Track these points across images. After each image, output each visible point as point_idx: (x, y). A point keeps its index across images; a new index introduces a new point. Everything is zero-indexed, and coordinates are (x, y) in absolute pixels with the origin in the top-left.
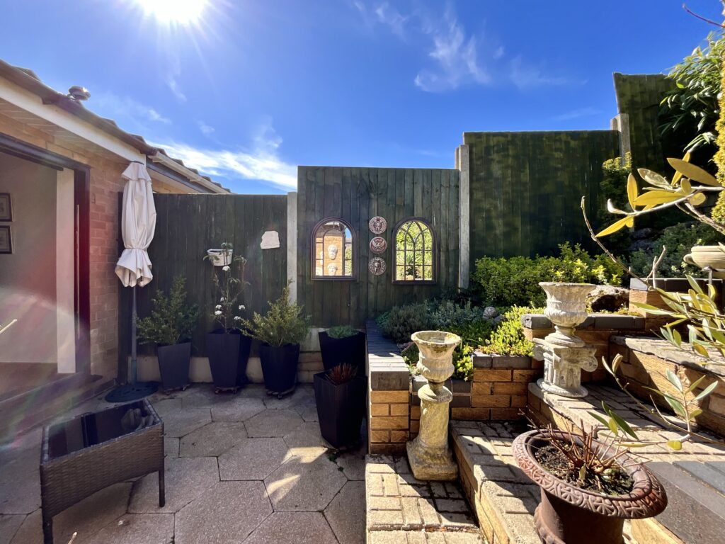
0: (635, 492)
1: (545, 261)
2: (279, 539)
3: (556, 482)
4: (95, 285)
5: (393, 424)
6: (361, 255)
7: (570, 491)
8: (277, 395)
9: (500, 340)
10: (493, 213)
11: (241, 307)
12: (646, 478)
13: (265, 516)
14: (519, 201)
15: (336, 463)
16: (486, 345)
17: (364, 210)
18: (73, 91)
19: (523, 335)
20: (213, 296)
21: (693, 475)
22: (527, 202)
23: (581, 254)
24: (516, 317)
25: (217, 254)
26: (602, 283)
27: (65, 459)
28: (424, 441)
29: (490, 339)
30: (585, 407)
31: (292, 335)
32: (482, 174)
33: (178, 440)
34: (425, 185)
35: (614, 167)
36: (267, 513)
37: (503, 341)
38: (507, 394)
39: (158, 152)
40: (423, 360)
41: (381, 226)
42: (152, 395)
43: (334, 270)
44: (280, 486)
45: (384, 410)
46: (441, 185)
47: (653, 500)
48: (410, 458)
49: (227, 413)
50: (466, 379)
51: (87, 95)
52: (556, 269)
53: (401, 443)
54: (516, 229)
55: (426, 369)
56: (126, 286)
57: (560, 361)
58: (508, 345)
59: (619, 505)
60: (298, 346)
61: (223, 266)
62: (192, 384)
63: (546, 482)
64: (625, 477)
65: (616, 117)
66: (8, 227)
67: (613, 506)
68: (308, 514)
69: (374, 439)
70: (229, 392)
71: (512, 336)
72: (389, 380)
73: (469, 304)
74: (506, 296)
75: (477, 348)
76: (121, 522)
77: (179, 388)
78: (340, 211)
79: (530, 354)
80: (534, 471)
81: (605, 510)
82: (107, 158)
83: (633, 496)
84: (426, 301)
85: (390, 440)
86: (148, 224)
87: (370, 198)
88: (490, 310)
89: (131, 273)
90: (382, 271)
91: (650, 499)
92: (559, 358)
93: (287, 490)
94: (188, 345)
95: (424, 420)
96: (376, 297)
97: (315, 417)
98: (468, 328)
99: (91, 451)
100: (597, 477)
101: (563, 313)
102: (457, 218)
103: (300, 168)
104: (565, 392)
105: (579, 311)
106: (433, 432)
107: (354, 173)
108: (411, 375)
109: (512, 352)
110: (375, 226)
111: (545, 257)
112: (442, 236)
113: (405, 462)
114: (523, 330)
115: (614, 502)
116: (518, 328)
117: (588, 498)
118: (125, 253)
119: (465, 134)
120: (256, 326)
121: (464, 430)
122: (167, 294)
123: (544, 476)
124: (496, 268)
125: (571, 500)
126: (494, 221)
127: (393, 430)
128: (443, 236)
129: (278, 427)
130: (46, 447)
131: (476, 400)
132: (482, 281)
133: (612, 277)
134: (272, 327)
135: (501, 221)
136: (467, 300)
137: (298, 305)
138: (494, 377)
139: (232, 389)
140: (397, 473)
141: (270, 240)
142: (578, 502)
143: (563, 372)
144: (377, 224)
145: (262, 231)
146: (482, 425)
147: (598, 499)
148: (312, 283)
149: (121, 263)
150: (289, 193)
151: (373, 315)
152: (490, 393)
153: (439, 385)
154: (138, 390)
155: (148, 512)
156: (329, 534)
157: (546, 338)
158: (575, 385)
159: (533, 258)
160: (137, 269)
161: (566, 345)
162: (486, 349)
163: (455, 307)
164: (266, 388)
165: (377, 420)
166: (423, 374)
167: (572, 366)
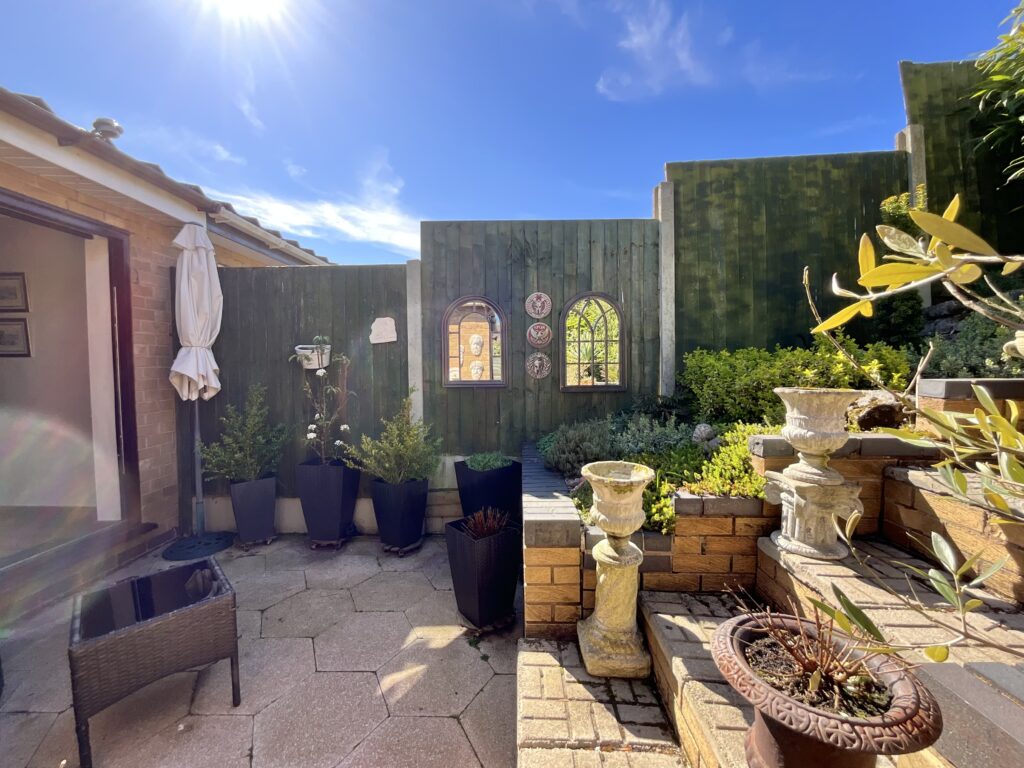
0: (894, 713)
1: (789, 354)
2: (395, 755)
3: (770, 695)
4: (142, 397)
5: (557, 595)
6: (515, 349)
7: (790, 709)
8: (397, 552)
9: (717, 474)
10: (711, 284)
11: (343, 427)
12: (912, 691)
13: (377, 722)
14: (751, 263)
15: (479, 649)
16: (695, 481)
17: (518, 284)
18: (98, 124)
19: (751, 467)
20: (305, 412)
21: (995, 685)
22: (763, 266)
23: (844, 342)
24: (741, 440)
25: (308, 352)
26: (876, 387)
27: (103, 641)
28: (601, 620)
29: (700, 472)
30: (842, 574)
31: (416, 467)
32: (694, 225)
33: (259, 613)
34: (608, 244)
35: (899, 207)
36: (379, 718)
37: (721, 475)
38: (726, 553)
39: (223, 209)
40: (598, 503)
41: (543, 307)
42: (224, 552)
43: (479, 372)
44: (398, 680)
45: (544, 575)
46: (632, 244)
47: (919, 727)
48: (581, 644)
49: (327, 577)
50: (664, 531)
51: (119, 129)
52: (806, 366)
53: (571, 623)
54: (746, 307)
55: (603, 517)
56: (185, 399)
57: (805, 505)
58: (729, 481)
59: (864, 733)
60: (426, 481)
61: (316, 370)
62: (280, 536)
63: (755, 695)
64: (880, 689)
65: (903, 130)
66: (24, 320)
67: (854, 734)
68: (437, 720)
69: (529, 616)
70: (331, 547)
71: (734, 468)
72: (550, 532)
73: (673, 419)
74: (728, 407)
75: (682, 485)
76: (181, 727)
77: (261, 541)
78: (482, 286)
79: (761, 495)
80: (739, 677)
81: (843, 740)
82: (151, 218)
83: (887, 720)
84: (609, 416)
85: (553, 619)
86: (212, 310)
87: (526, 266)
88: (703, 428)
89: (190, 381)
90: (546, 373)
91: (914, 724)
92: (803, 502)
93: (408, 685)
94: (272, 481)
95: (601, 590)
96: (537, 411)
97: (448, 583)
98: (670, 456)
99: (137, 631)
100: (836, 688)
101: (810, 433)
102: (657, 291)
103: (424, 225)
104: (813, 550)
105: (835, 431)
106: (615, 608)
107: (502, 229)
108: (583, 525)
109: (734, 492)
110: (534, 306)
111: (789, 348)
112: (634, 318)
113: (575, 650)
114: (751, 459)
115: (856, 728)
116: (743, 456)
117: (817, 721)
118: (182, 352)
119: (668, 165)
120: (365, 454)
121: (660, 605)
122: (241, 410)
123: (754, 685)
124: (713, 366)
125: (791, 723)
126: (711, 295)
127: (558, 604)
128: (636, 320)
129: (398, 596)
130: (77, 624)
131: (678, 562)
132: (693, 386)
133: (890, 377)
134: (387, 454)
135: (722, 296)
136: (671, 414)
137: (425, 423)
138: (706, 528)
139: (334, 542)
140: (562, 665)
141: (383, 330)
142: (802, 726)
143: (810, 522)
144: (538, 303)
145: (371, 318)
146: (688, 597)
147: (833, 722)
148: (445, 392)
149: (177, 367)
150: (409, 262)
151: (533, 437)
152: (700, 552)
153: (622, 540)
154: (206, 544)
155: (218, 713)
156: (466, 747)
157: (785, 470)
158: (829, 541)
159: (771, 350)
160: (199, 375)
161: (814, 482)
162: (694, 486)
163: (651, 424)
164: (383, 541)
165: (536, 590)
166: (599, 525)
167: (823, 513)
